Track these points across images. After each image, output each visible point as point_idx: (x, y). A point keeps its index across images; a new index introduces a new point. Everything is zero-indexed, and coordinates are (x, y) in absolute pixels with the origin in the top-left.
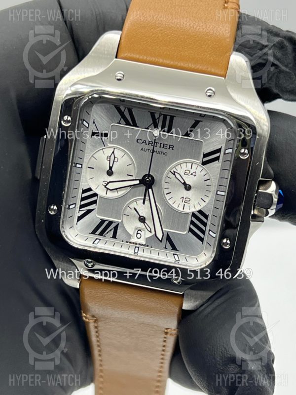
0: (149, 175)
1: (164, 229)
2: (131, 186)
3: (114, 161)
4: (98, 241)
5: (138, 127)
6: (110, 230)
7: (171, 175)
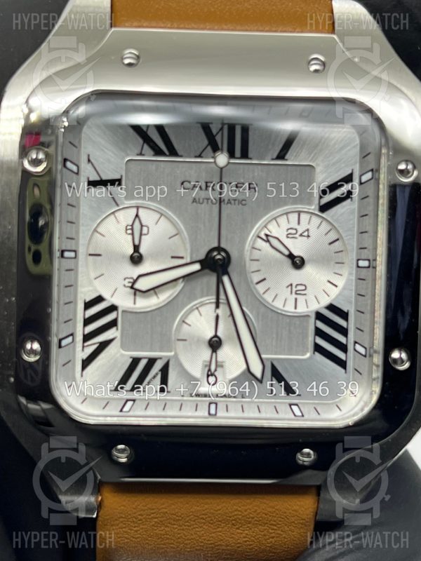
0: (219, 249)
1: (263, 356)
2: (183, 277)
3: (141, 234)
4: (130, 404)
5: (181, 156)
6: (154, 377)
7: (260, 243)
